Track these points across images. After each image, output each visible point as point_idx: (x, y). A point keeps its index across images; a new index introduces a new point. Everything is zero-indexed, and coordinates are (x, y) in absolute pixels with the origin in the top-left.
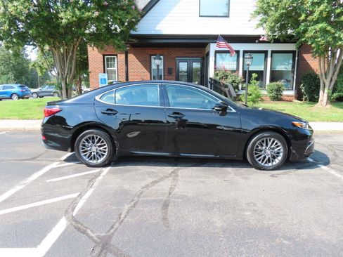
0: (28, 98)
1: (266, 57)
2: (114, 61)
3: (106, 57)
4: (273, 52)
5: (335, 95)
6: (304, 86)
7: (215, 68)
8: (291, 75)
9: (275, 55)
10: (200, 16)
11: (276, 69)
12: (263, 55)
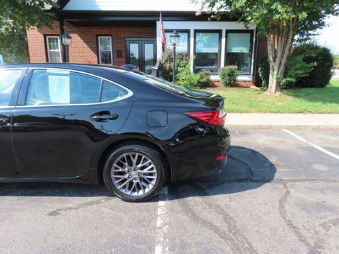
1: (220, 37)
2: (57, 42)
3: (47, 37)
4: (228, 32)
6: (261, 70)
8: (249, 59)
9: (230, 35)
11: (233, 51)
12: (217, 35)
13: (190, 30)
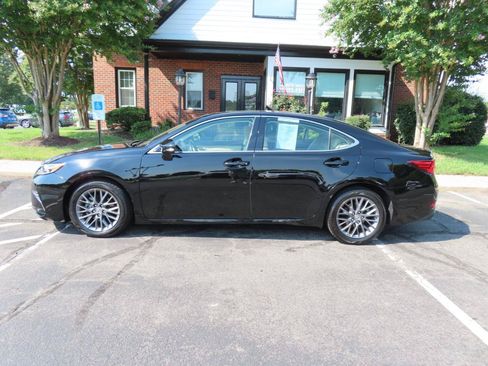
1: (347, 78)
2: (132, 78)
3: (119, 71)
4: (357, 72)
5: (435, 135)
6: (398, 122)
7: (274, 93)
8: (382, 107)
9: (359, 76)
10: (254, 16)
11: (362, 97)
12: (343, 76)
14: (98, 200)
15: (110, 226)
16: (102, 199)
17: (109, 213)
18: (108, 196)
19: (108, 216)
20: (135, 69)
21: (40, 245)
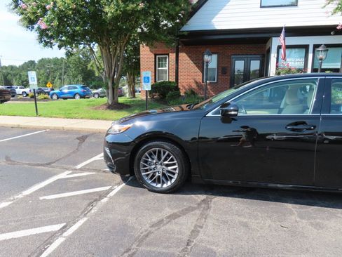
0: (88, 98)
7: (277, 66)
10: (261, 7)
13: (308, 45)
14: (159, 158)
15: (169, 183)
16: (163, 158)
17: (169, 172)
18: (169, 156)
19: (167, 174)
20: (168, 54)
21: (111, 198)
